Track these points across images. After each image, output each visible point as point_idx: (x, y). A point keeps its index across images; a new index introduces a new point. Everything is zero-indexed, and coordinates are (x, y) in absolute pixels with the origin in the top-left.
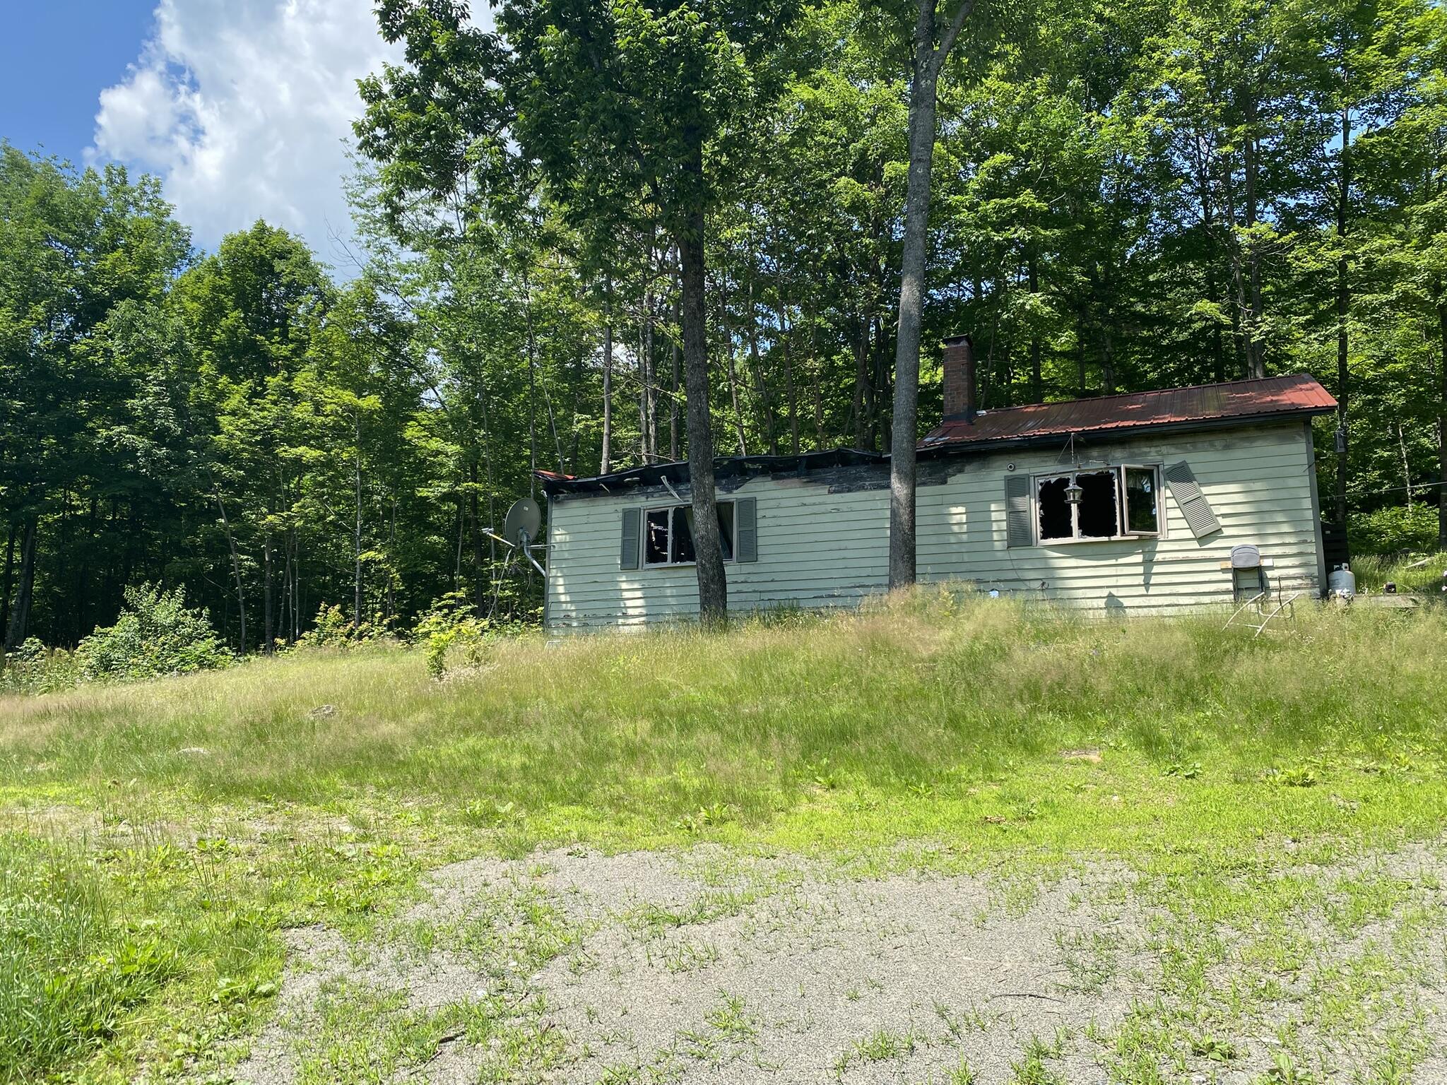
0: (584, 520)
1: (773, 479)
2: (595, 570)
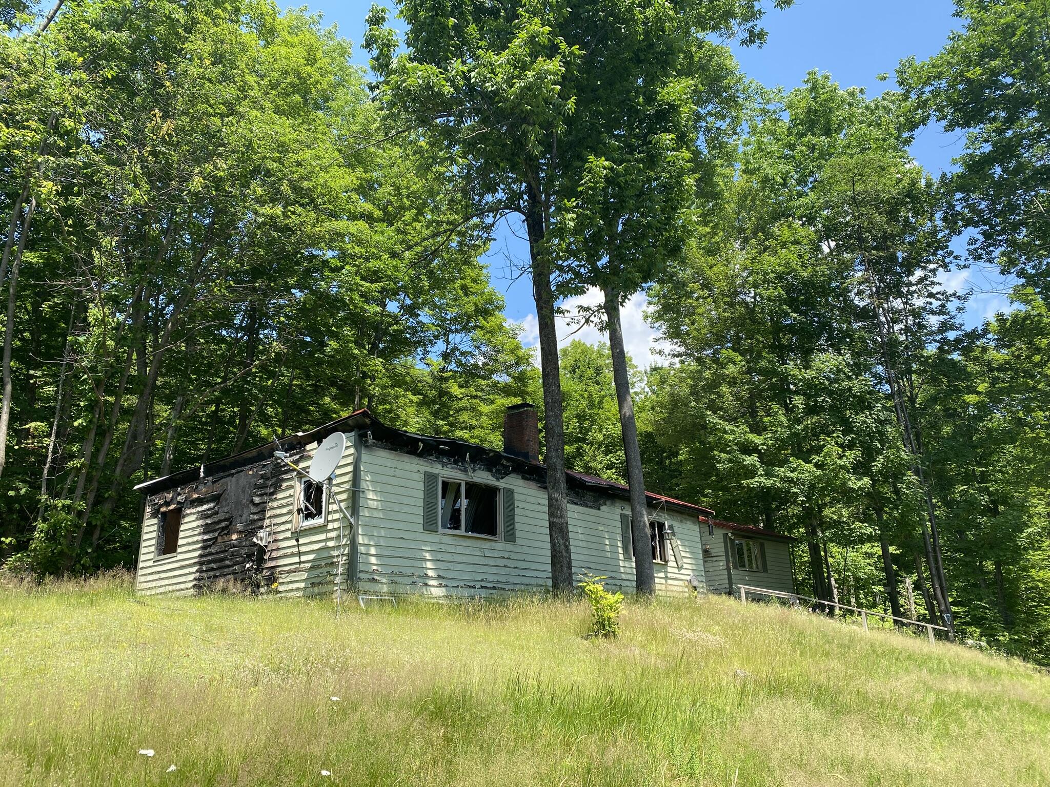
0: (391, 472)
1: (524, 478)
2: (401, 526)
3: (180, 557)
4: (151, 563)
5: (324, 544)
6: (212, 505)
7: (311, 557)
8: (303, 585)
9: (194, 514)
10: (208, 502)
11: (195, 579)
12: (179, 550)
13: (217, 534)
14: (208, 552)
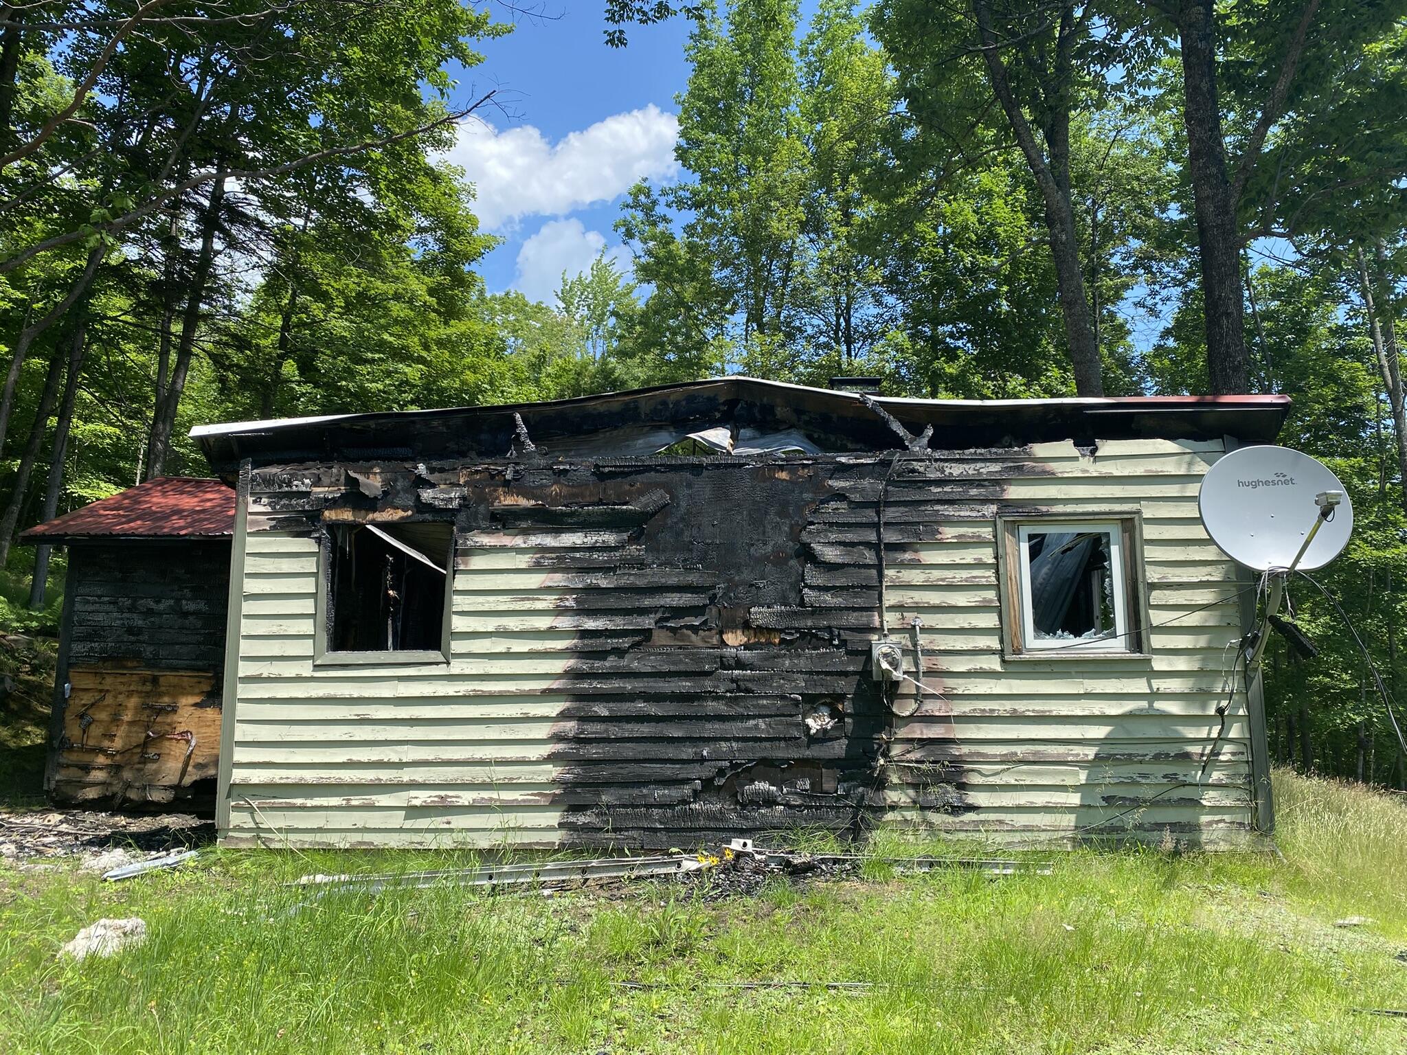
3: (457, 667)
4: (306, 669)
5: (1144, 704)
6: (610, 538)
7: (1100, 732)
8: (1075, 799)
9: (519, 551)
10: (585, 525)
11: (557, 738)
12: (457, 646)
13: (648, 622)
14: (611, 667)
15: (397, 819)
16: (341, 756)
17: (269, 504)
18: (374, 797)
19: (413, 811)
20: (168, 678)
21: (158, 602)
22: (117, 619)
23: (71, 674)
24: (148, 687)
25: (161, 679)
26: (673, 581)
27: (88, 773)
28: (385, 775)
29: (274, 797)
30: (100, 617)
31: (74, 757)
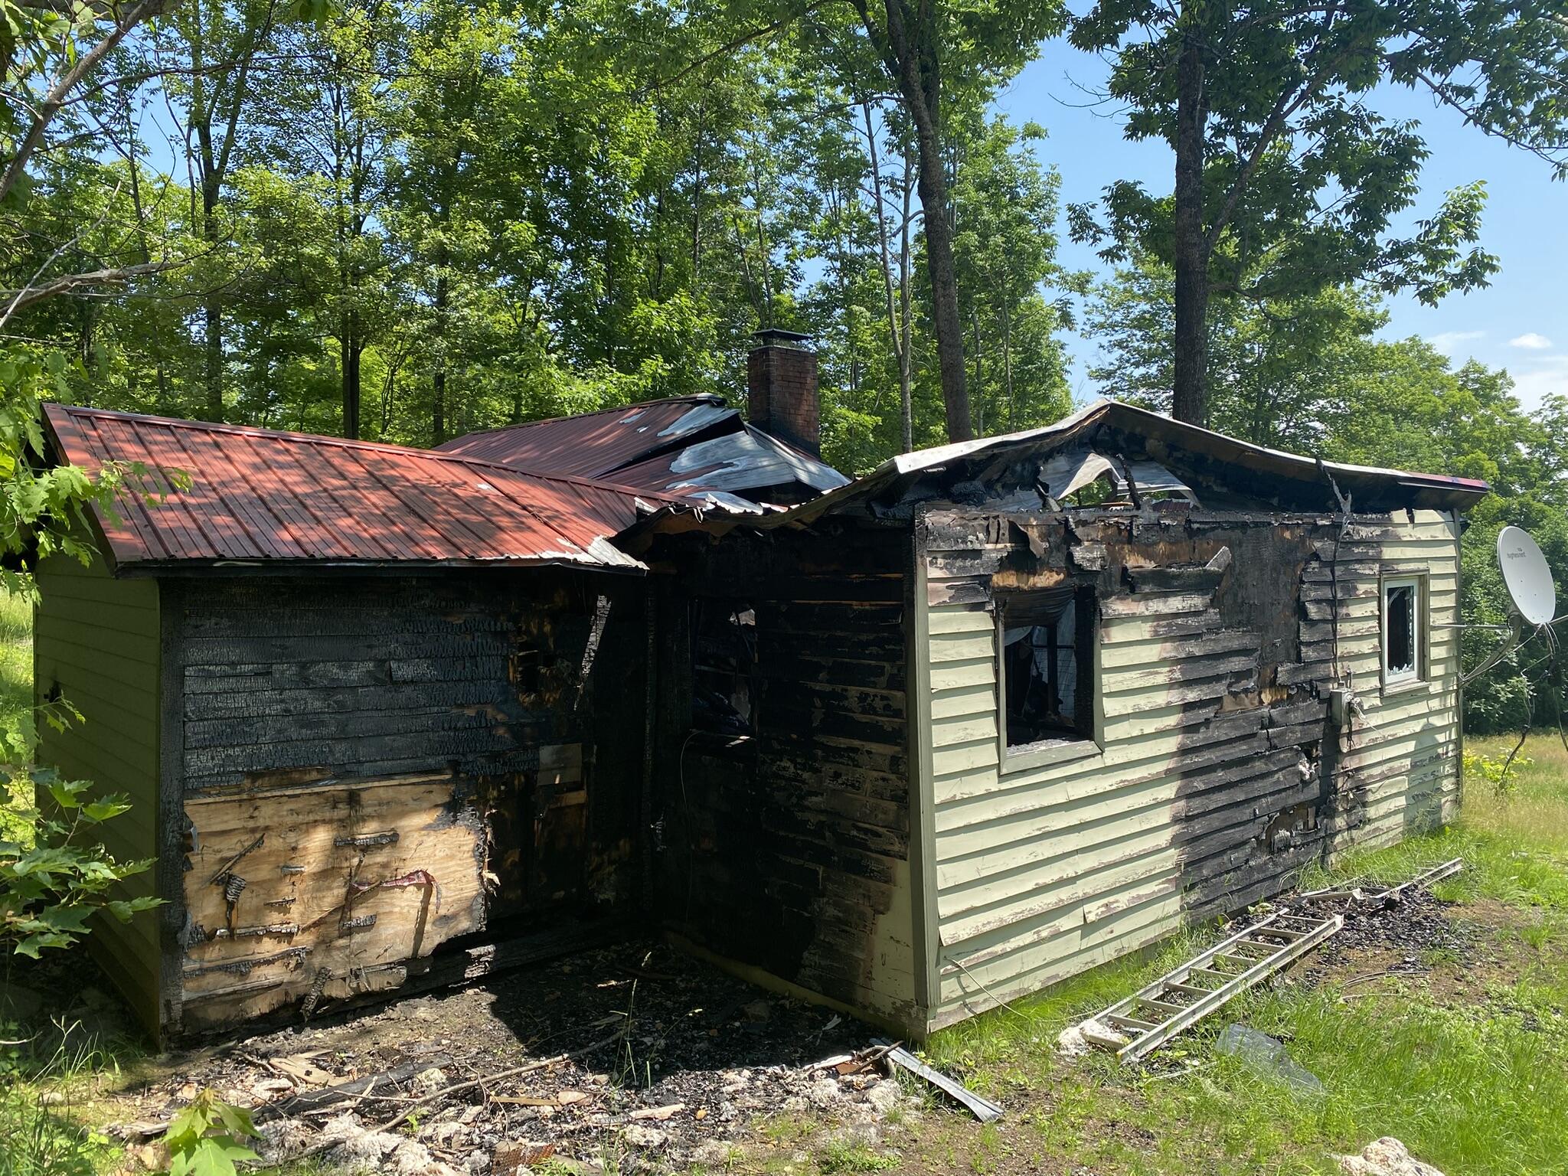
3: (1113, 756)
5: (1426, 721)
6: (1198, 601)
9: (1144, 619)
10: (1183, 590)
11: (1176, 820)
12: (1111, 733)
13: (1220, 689)
14: (1205, 739)
15: (1075, 942)
16: (1028, 882)
17: (945, 566)
18: (1056, 922)
19: (1087, 928)
20: (376, 791)
21: (346, 668)
22: (271, 702)
23: (188, 810)
24: (342, 811)
25: (364, 795)
26: (1235, 645)
27: (244, 975)
28: (1065, 894)
29: (977, 950)
30: (240, 701)
31: (213, 954)
